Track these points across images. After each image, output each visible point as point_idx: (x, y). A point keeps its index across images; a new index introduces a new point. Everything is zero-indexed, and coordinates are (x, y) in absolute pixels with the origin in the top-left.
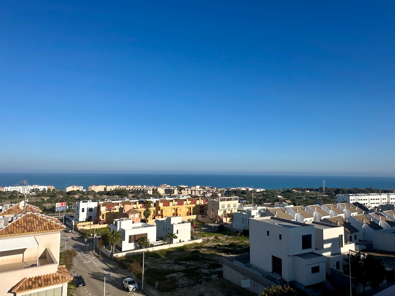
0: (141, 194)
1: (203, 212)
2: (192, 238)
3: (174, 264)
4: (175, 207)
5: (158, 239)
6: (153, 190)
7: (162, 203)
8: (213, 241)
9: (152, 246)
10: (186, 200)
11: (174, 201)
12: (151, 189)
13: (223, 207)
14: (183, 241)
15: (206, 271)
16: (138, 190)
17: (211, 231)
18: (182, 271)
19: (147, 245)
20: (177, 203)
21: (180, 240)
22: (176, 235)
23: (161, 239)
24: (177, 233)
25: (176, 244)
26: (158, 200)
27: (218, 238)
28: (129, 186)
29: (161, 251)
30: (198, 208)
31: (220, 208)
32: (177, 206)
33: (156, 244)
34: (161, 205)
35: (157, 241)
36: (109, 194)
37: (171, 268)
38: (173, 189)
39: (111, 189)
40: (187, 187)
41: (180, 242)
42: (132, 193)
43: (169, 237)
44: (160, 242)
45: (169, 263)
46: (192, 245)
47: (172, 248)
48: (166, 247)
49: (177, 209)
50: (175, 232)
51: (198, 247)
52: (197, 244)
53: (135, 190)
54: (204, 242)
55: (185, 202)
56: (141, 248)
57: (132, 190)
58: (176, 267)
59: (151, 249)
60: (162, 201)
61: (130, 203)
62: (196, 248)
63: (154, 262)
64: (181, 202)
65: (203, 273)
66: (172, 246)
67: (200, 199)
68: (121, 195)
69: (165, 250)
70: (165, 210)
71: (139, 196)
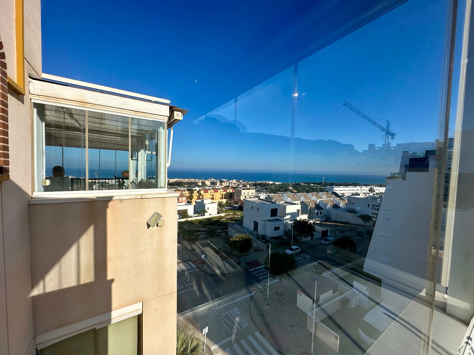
1: (232, 197)
2: (218, 213)
3: (202, 227)
4: (212, 194)
5: (195, 212)
7: (203, 191)
8: (232, 215)
9: (191, 217)
10: (220, 189)
11: (211, 189)
12: (201, 181)
13: (244, 194)
14: (212, 215)
15: (220, 231)
16: (191, 182)
17: (234, 209)
18: (205, 231)
19: (187, 216)
20: (213, 191)
21: (210, 214)
22: (207, 210)
23: (197, 213)
24: (208, 209)
25: (207, 216)
26: (201, 188)
27: (236, 213)
29: (196, 220)
30: (228, 195)
31: (242, 194)
32: (214, 193)
33: (193, 216)
34: (202, 192)
35: (194, 214)
36: (171, 184)
37: (199, 229)
38: (216, 181)
39: (172, 181)
40: (226, 181)
41: (210, 215)
42: (187, 184)
43: (202, 212)
44: (197, 215)
45: (199, 227)
46: (217, 217)
47: (204, 219)
48: (200, 218)
49: (213, 195)
50: (206, 208)
51: (221, 218)
52: (221, 216)
53: (189, 182)
54: (226, 215)
55: (219, 191)
56: (183, 218)
57: (187, 182)
58: (202, 229)
59: (189, 219)
60: (203, 190)
61: (181, 191)
62: (219, 219)
63: (190, 226)
64: (216, 190)
65: (217, 232)
66: (204, 217)
67: (230, 188)
69: (199, 220)
70: (205, 195)
71: (192, 186)
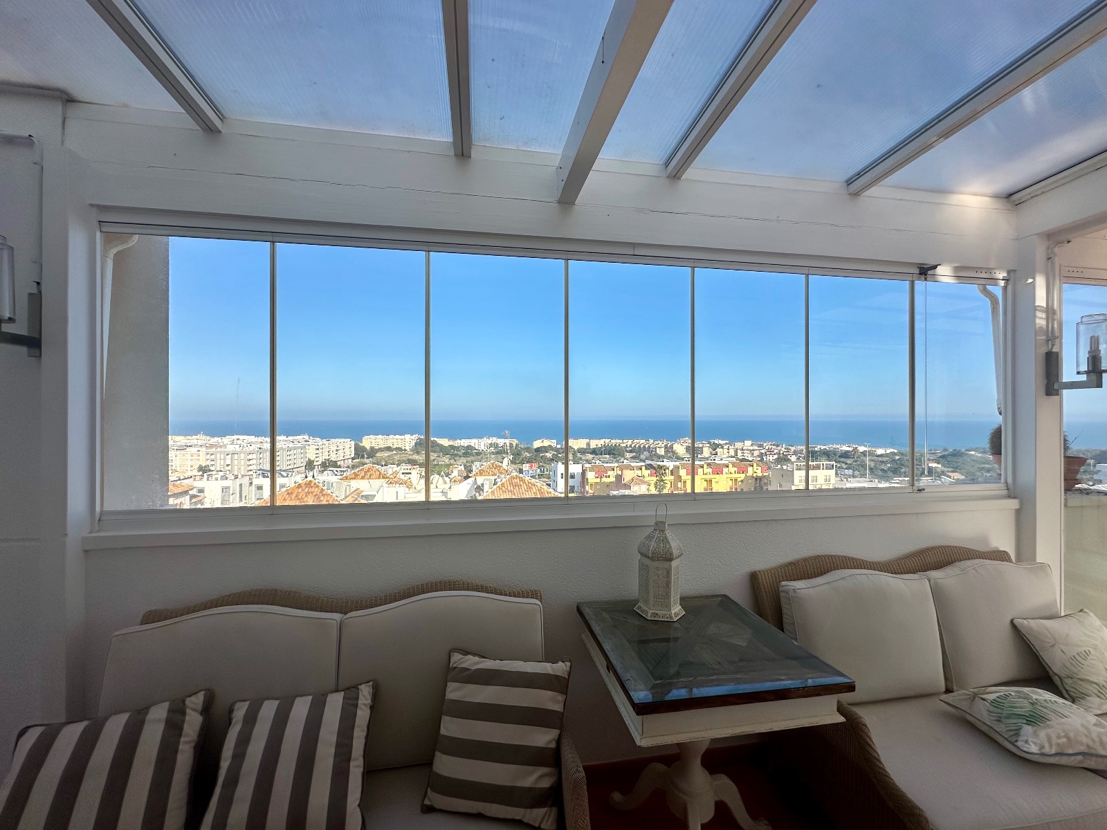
0: (646, 453)
4: (708, 477)
6: (666, 447)
10: (726, 466)
11: (705, 466)
12: (663, 445)
16: (640, 446)
20: (710, 470)
26: (677, 463)
28: (625, 441)
30: (750, 481)
31: (796, 482)
32: (712, 476)
34: (682, 473)
36: (594, 452)
38: (701, 446)
39: (597, 445)
40: (726, 444)
42: (631, 452)
49: (711, 481)
53: (635, 446)
55: (725, 470)
57: (631, 446)
61: (632, 469)
64: (717, 470)
67: (755, 465)
68: (614, 454)
71: (643, 457)
